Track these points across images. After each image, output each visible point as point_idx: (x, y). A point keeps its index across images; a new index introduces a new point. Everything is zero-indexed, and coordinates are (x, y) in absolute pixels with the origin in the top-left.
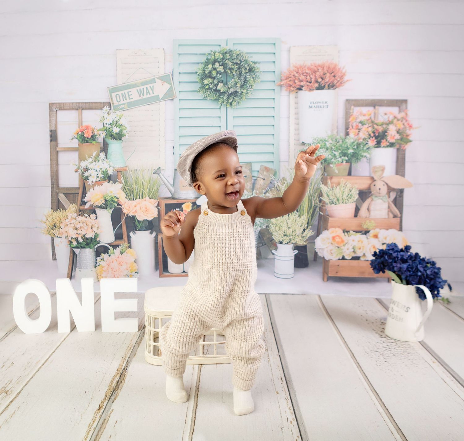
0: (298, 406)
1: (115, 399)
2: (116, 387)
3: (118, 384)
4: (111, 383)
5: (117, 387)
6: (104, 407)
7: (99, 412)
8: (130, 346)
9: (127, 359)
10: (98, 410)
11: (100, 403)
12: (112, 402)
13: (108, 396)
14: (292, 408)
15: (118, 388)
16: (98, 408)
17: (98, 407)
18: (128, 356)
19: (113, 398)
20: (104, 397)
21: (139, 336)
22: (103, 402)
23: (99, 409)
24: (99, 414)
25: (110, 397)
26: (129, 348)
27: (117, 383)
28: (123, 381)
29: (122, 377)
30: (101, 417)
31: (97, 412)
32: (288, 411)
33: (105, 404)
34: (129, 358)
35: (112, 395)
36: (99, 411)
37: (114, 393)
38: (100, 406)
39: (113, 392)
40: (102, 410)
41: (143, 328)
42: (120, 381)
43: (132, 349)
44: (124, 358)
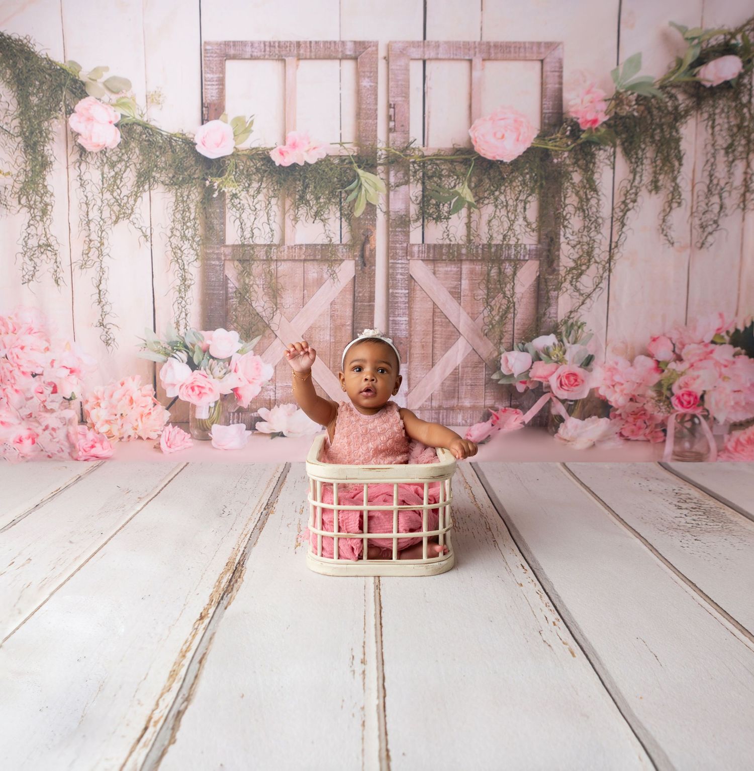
0: (560, 601)
1: (229, 603)
2: (227, 588)
3: (232, 583)
4: (217, 584)
5: (230, 588)
6: (210, 615)
7: (203, 623)
8: (245, 532)
9: (242, 549)
10: (200, 620)
11: (201, 610)
12: (223, 608)
13: (215, 600)
14: (551, 604)
15: (232, 589)
16: (198, 617)
17: (199, 615)
18: (244, 546)
19: (225, 602)
20: (207, 601)
21: (259, 520)
22: (206, 609)
23: (202, 618)
24: (203, 626)
25: (220, 601)
26: (243, 536)
27: (230, 582)
28: (239, 580)
29: (237, 575)
30: (206, 629)
31: (198, 622)
32: (546, 609)
33: (211, 611)
34: (245, 548)
35: (222, 598)
36: (201, 621)
37: (225, 596)
38: (203, 615)
39: (224, 594)
40: (206, 621)
41: (265, 509)
42: (234, 580)
43: (248, 536)
44: (236, 549)
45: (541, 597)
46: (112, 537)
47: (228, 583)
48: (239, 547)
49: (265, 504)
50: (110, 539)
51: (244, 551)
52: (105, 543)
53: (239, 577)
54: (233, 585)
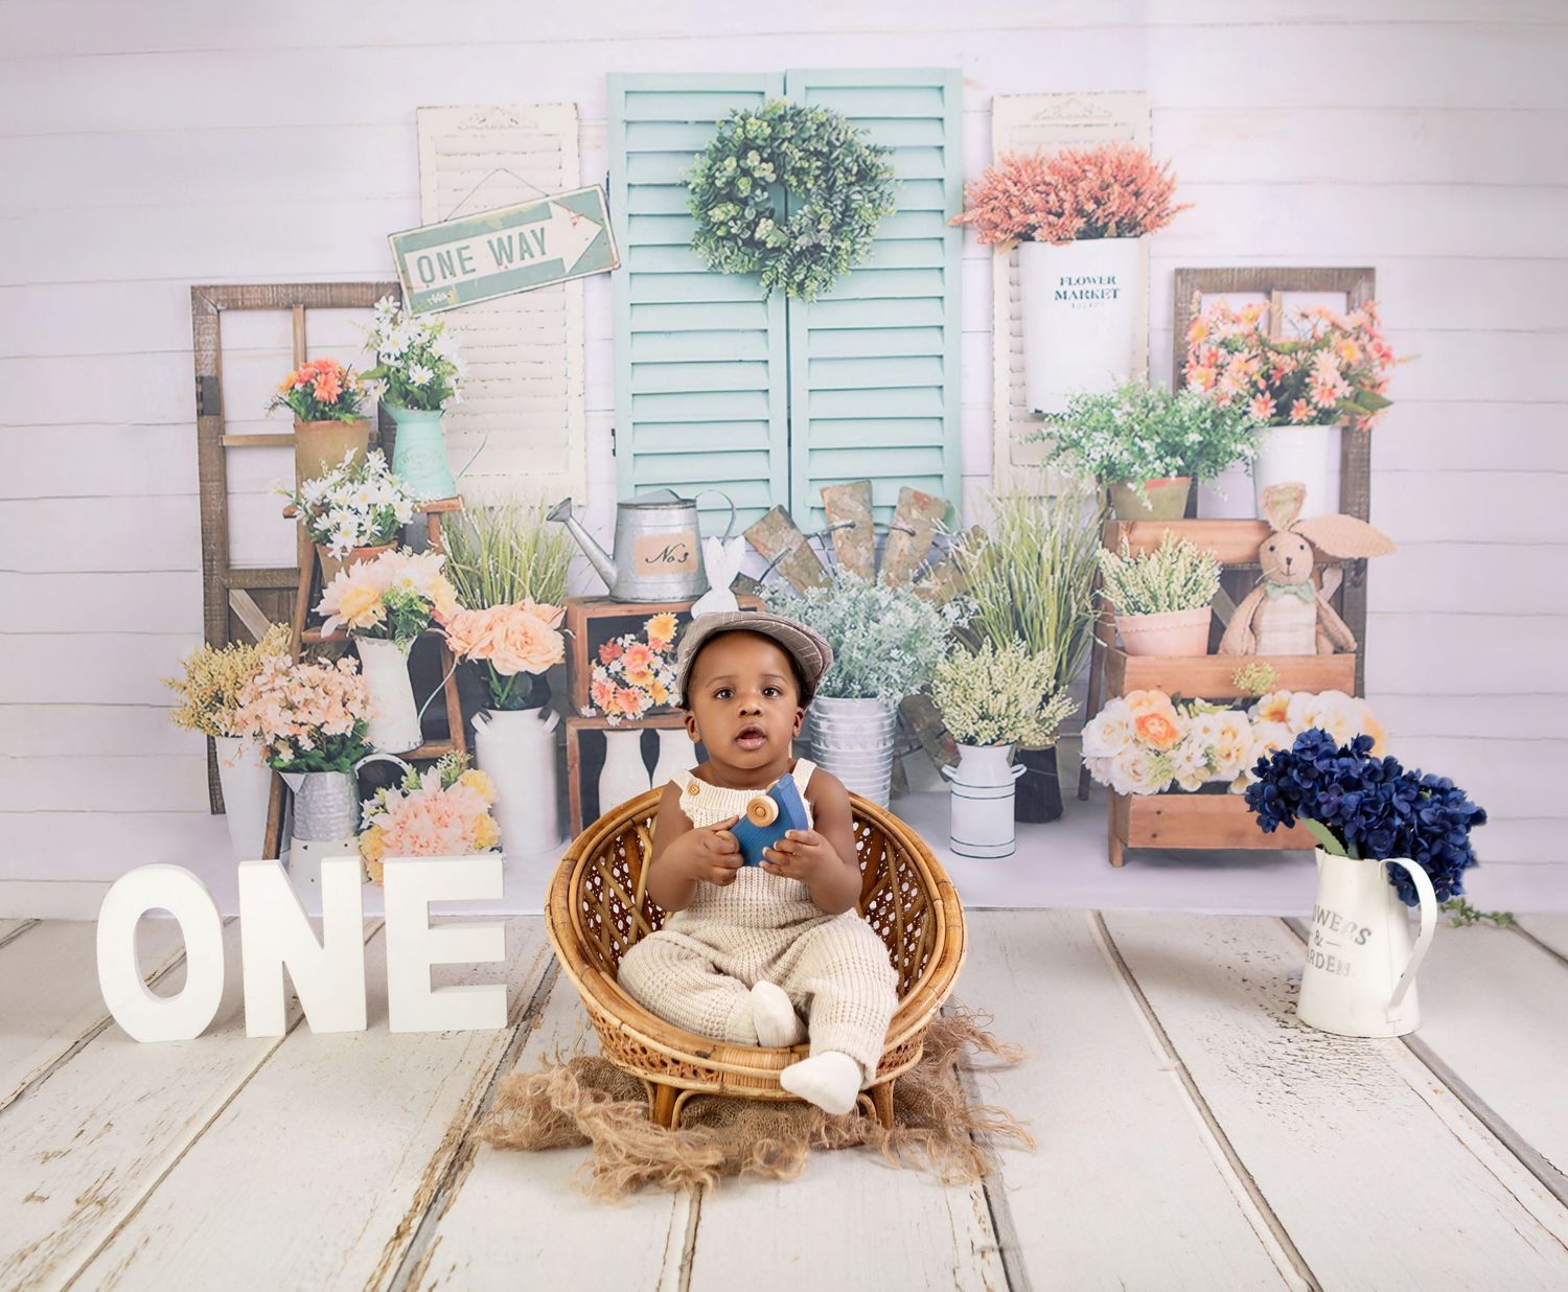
0: (1006, 1212)
1: (446, 1209)
2: (445, 1178)
3: (453, 1171)
4: (429, 1171)
5: (449, 1180)
6: (413, 1231)
7: (400, 1245)
8: (484, 1069)
9: (476, 1103)
10: (396, 1238)
11: (399, 1221)
12: (436, 1217)
13: (424, 1202)
14: (988, 1219)
15: (453, 1181)
16: (393, 1233)
17: (395, 1231)
18: (481, 1097)
19: (439, 1207)
20: (410, 1204)
21: (512, 1042)
22: (408, 1220)
23: (399, 1235)
24: (401, 1250)
25: (431, 1205)
26: (481, 1075)
27: (450, 1169)
28: (466, 1163)
29: (464, 1153)
30: (405, 1256)
31: (392, 1243)
32: (976, 1228)
33: (415, 1223)
34: (482, 1101)
35: (435, 1200)
36: (398, 1242)
37: (440, 1195)
38: (401, 1229)
39: (439, 1191)
40: (406, 1241)
41: (524, 1018)
42: (457, 1165)
43: (490, 1076)
44: (466, 1103)
45: (976, 1205)
46: (250, 1077)
47: (446, 1170)
48: (471, 1099)
49: (525, 1008)
50: (246, 1082)
51: (479, 1107)
52: (239, 1091)
53: (468, 1159)
54: (456, 1174)
